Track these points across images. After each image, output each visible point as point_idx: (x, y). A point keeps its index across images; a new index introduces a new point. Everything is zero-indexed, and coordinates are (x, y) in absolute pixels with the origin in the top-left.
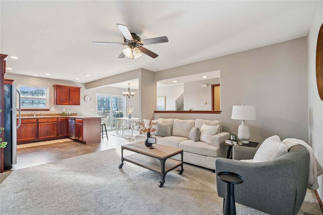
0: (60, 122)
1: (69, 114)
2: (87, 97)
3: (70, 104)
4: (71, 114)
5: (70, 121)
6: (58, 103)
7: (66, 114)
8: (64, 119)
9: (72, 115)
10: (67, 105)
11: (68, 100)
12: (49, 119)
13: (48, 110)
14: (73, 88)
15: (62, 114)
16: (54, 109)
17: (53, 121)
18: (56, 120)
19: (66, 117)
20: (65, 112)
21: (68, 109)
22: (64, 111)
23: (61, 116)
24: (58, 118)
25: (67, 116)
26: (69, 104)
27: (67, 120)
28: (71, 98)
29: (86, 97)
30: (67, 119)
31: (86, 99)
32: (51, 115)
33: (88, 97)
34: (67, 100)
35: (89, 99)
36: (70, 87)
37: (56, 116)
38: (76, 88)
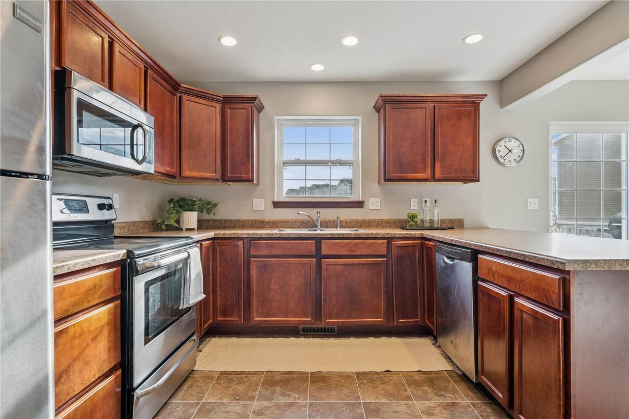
0: (400, 258)
1: (432, 221)
2: (508, 144)
3: (437, 177)
4: (442, 221)
5: (442, 260)
6: (392, 175)
7: (422, 221)
8: (414, 246)
9: (444, 225)
10: (426, 180)
11: (429, 159)
12: (356, 245)
13: (360, 204)
14: (447, 102)
15: (407, 222)
16: (379, 199)
17: (370, 251)
18: (383, 250)
19: (423, 238)
20: (416, 212)
21: (428, 200)
22: (412, 208)
23: (404, 232)
24: (390, 239)
25: (427, 233)
26: (434, 179)
27: (427, 254)
28: (439, 149)
29: (502, 143)
30: (429, 248)
31: (501, 151)
32: (368, 224)
33: (513, 144)
34: (424, 161)
35: (517, 152)
36: (438, 102)
37: (384, 227)
38: (464, 102)
